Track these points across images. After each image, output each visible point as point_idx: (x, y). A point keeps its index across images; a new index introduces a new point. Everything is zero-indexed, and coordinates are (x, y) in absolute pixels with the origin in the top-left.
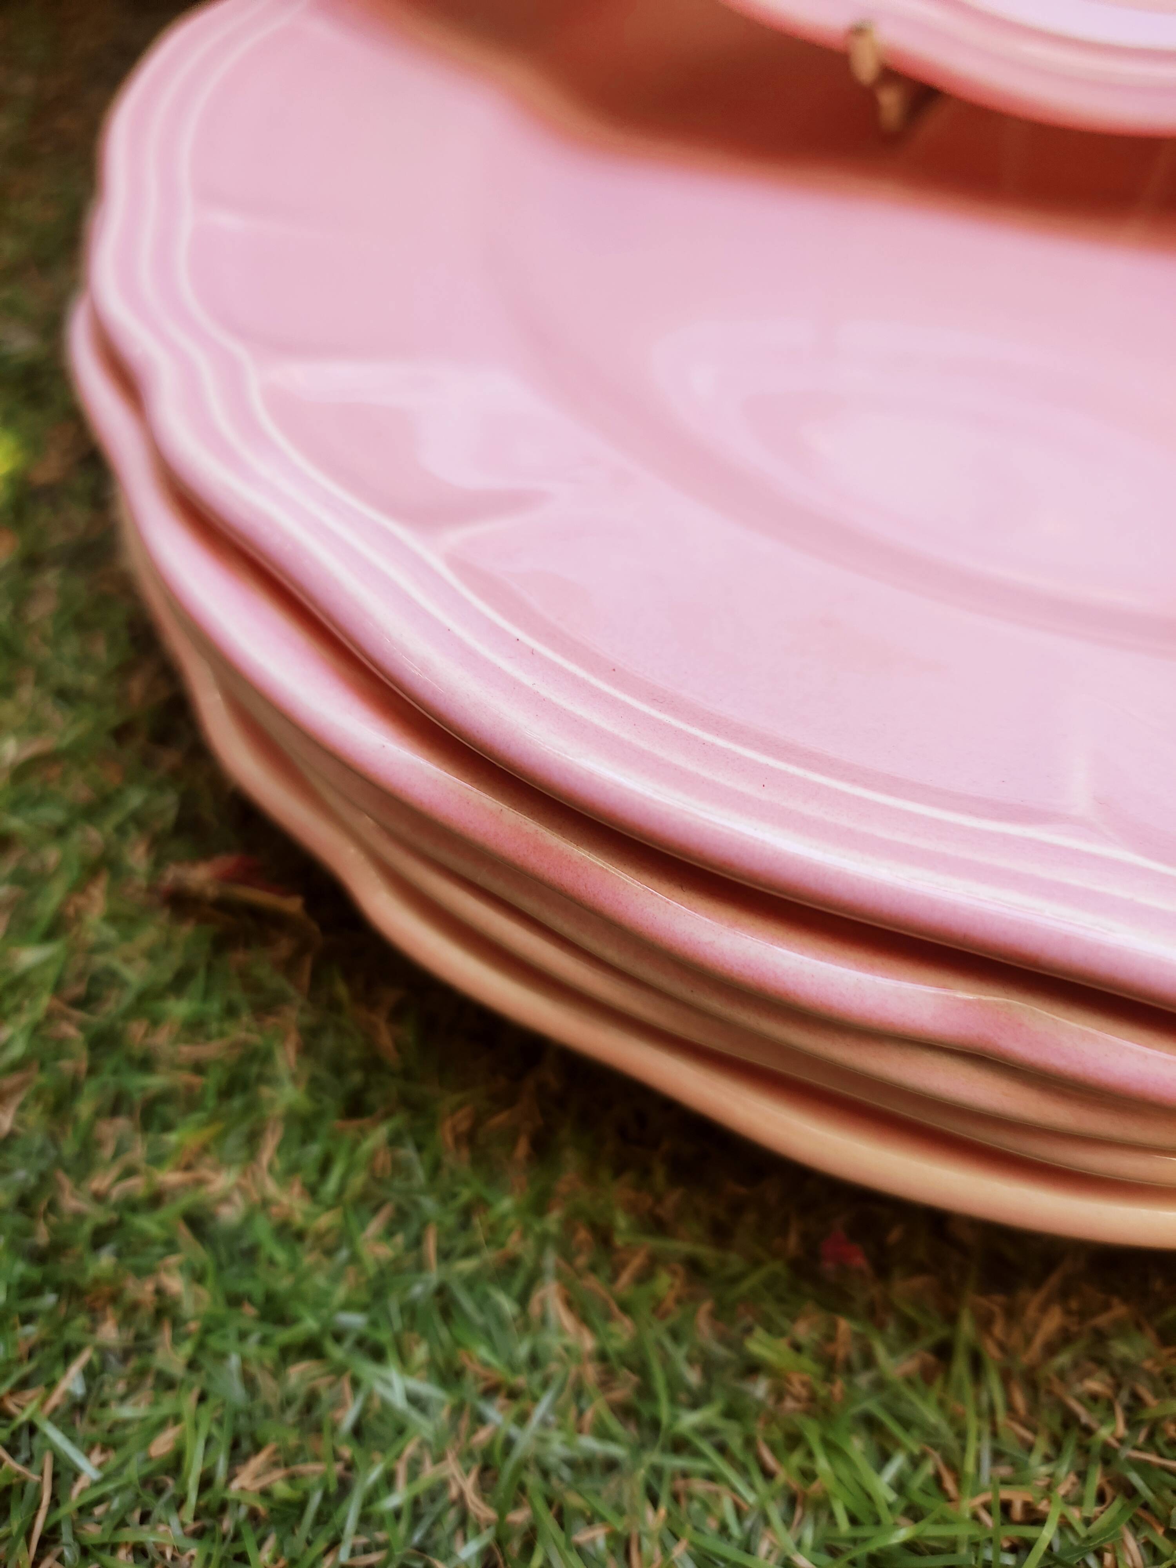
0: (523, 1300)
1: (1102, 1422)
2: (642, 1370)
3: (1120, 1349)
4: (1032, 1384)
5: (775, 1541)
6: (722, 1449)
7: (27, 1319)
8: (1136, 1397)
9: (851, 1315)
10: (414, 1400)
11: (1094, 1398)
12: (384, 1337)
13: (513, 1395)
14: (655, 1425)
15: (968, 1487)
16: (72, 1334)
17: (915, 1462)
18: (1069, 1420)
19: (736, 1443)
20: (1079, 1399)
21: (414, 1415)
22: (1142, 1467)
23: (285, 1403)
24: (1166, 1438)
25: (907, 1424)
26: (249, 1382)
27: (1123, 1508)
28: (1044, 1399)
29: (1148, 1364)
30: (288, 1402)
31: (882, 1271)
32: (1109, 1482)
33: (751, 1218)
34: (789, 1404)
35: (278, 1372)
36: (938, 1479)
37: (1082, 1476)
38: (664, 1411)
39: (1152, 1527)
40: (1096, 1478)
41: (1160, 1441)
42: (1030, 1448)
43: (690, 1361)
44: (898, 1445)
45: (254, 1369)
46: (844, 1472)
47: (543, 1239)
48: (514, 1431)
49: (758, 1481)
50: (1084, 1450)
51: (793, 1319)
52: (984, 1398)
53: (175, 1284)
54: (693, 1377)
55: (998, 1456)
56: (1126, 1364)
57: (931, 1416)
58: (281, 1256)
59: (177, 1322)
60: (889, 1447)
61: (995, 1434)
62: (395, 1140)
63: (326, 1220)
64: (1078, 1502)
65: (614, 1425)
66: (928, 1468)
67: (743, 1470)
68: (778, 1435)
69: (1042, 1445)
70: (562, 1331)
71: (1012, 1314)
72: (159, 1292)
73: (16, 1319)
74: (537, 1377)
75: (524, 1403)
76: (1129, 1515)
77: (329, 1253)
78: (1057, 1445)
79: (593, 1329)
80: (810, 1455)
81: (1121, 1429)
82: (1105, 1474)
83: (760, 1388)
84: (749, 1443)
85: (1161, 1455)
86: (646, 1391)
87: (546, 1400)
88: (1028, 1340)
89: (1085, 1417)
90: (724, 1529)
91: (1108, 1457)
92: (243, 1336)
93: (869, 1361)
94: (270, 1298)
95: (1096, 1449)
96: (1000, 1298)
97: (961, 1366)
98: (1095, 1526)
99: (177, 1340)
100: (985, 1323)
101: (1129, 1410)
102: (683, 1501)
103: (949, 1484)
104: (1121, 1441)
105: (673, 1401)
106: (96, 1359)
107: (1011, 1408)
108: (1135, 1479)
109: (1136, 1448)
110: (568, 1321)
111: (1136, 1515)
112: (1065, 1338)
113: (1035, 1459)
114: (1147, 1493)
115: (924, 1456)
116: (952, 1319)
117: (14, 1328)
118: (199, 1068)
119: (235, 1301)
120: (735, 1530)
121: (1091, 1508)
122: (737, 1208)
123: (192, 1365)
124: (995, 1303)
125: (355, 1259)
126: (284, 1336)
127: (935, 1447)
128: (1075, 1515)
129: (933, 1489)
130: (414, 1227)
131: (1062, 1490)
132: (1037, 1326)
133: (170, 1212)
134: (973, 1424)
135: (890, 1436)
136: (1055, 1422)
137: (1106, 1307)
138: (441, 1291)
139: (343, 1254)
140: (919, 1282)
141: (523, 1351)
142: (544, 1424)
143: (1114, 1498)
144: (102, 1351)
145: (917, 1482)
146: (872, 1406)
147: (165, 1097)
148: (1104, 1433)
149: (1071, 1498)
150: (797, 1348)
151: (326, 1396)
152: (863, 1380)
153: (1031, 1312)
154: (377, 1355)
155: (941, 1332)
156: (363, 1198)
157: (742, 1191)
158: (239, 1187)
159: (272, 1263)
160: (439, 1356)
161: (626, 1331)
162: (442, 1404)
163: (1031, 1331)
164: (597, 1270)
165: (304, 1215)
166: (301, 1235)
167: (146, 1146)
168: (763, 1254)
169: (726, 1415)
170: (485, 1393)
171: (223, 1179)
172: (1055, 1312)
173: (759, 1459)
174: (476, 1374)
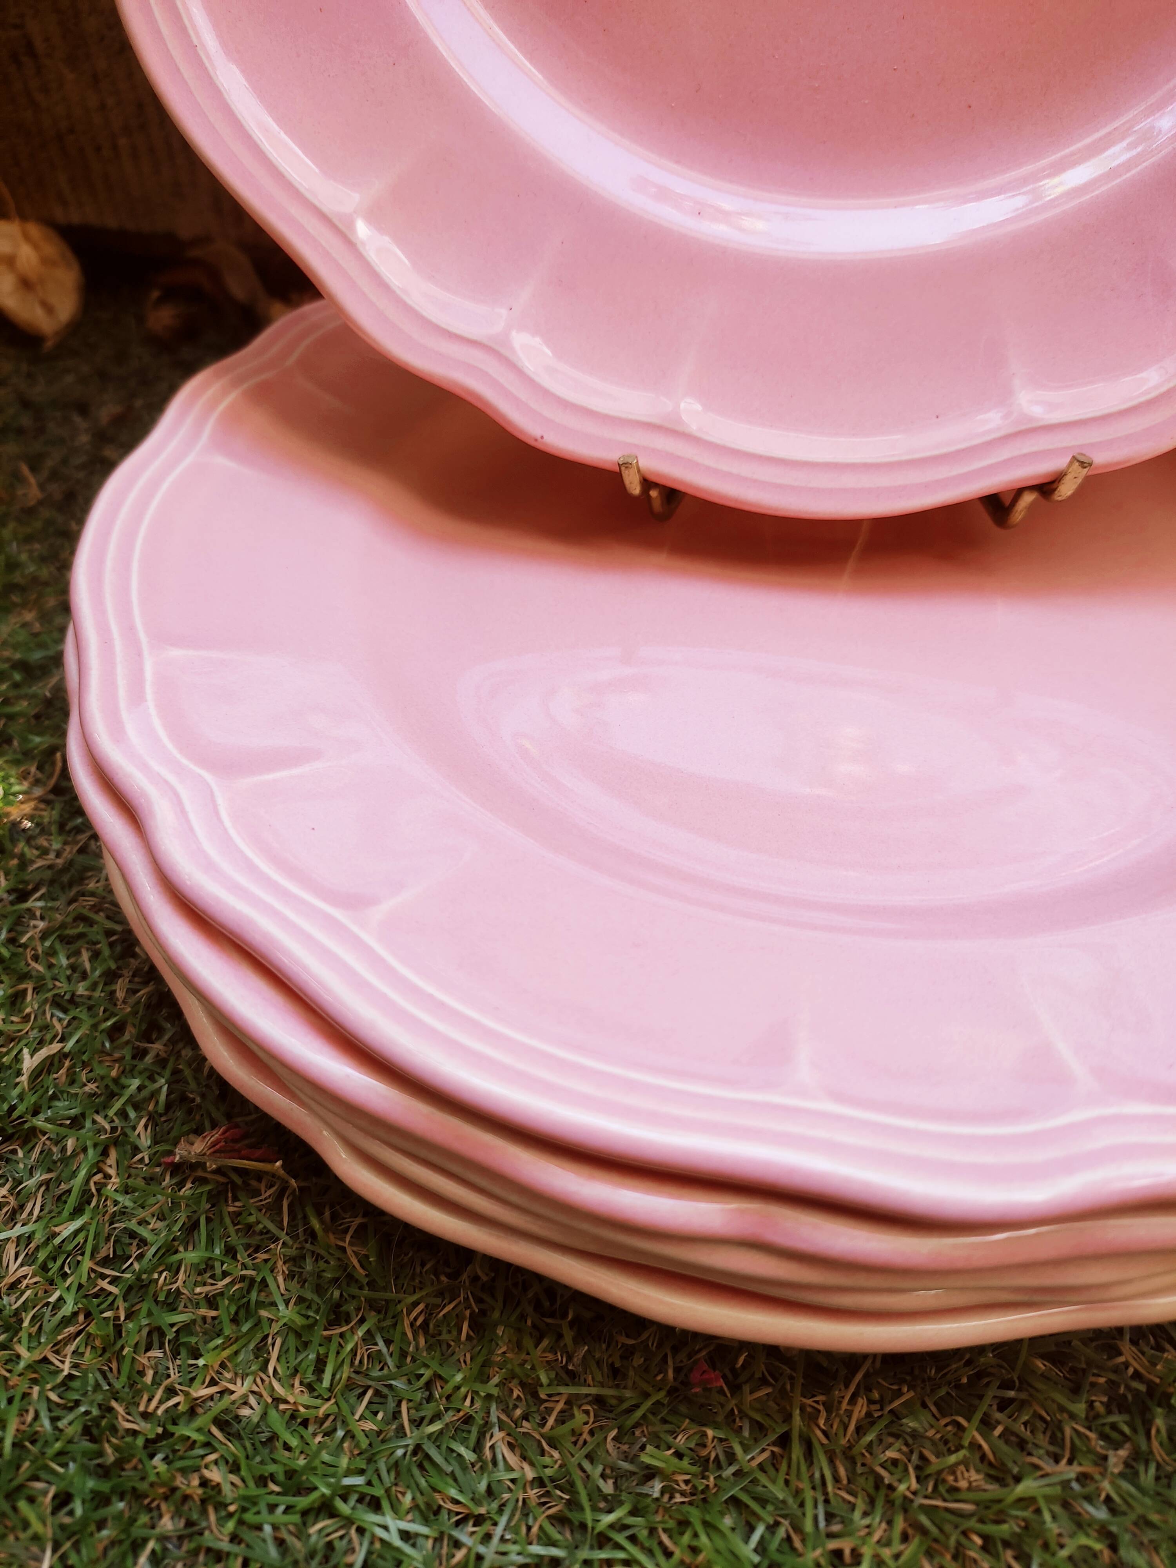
0: (478, 1448)
1: (900, 1481)
2: (570, 1487)
3: (910, 1423)
4: (851, 1460)
6: (633, 1539)
7: (101, 1525)
8: (922, 1457)
9: (716, 1426)
10: (405, 1536)
11: (895, 1462)
12: (378, 1492)
13: (479, 1520)
14: (583, 1526)
15: (810, 1544)
16: (137, 1531)
17: (772, 1528)
18: (878, 1481)
19: (643, 1534)
20: (882, 1465)
21: (407, 1548)
22: (929, 1510)
23: (308, 1556)
24: (947, 1486)
25: (763, 1502)
26: (281, 1543)
27: (921, 1543)
28: (859, 1469)
29: (930, 1433)
30: (312, 1555)
31: (736, 1389)
32: (910, 1525)
33: (638, 1360)
34: (678, 1499)
35: (301, 1533)
36: (789, 1539)
37: (890, 1523)
38: (588, 1516)
39: (942, 1555)
40: (900, 1523)
41: (942, 1489)
42: (853, 1507)
43: (603, 1476)
44: (759, 1518)
45: (284, 1535)
46: (720, 1543)
47: (488, 1399)
48: (482, 1549)
49: (661, 1559)
50: (890, 1503)
51: (674, 1433)
52: (817, 1475)
53: (215, 1475)
54: (608, 1487)
55: (830, 1517)
56: (914, 1435)
57: (780, 1493)
58: (294, 1442)
59: (221, 1506)
60: (752, 1520)
61: (827, 1501)
62: (369, 1338)
63: (325, 1408)
64: (888, 1544)
65: (555, 1534)
66: (781, 1533)
67: (650, 1552)
68: (671, 1524)
69: (861, 1504)
70: (509, 1468)
71: (831, 1408)
72: (205, 1483)
73: (93, 1528)
74: (495, 1505)
75: (486, 1527)
76: (924, 1548)
77: (329, 1433)
78: (872, 1502)
79: (532, 1464)
80: (696, 1535)
81: (914, 1485)
82: (905, 1520)
83: (656, 1488)
84: (652, 1531)
85: (945, 1500)
86: (573, 1504)
87: (503, 1521)
88: (845, 1426)
89: (887, 1478)
91: (906, 1505)
92: (272, 1508)
93: (731, 1458)
94: (291, 1474)
95: (898, 1502)
96: (822, 1398)
97: (797, 1451)
98: (903, 1559)
99: (222, 1522)
100: (811, 1418)
101: (918, 1468)
103: (797, 1544)
104: (914, 1493)
105: (595, 1509)
106: (158, 1548)
107: (836, 1479)
108: (924, 1520)
109: (926, 1497)
110: (513, 1459)
111: (930, 1547)
112: (869, 1421)
113: (857, 1515)
114: (934, 1530)
115: (777, 1524)
116: (788, 1418)
117: (92, 1534)
118: (212, 1302)
119: (262, 1481)
121: (897, 1547)
122: (628, 1353)
123: (234, 1538)
125: (350, 1435)
126: (303, 1502)
127: (785, 1516)
128: (886, 1553)
129: (786, 1547)
130: (391, 1404)
131: (876, 1537)
132: (849, 1414)
133: (203, 1420)
134: (809, 1495)
135: (754, 1514)
136: (870, 1486)
137: (899, 1394)
138: (418, 1449)
139: (340, 1433)
140: (763, 1394)
141: (482, 1486)
142: (502, 1539)
143: (914, 1537)
144: (163, 1539)
145: (774, 1544)
146: (735, 1491)
147: (187, 1328)
148: (902, 1488)
149: (884, 1541)
150: (679, 1455)
151: (340, 1545)
152: (729, 1472)
153: (845, 1402)
154: (375, 1505)
155: (781, 1430)
156: (350, 1386)
158: (253, 1392)
159: (287, 1447)
160: (420, 1500)
161: (556, 1462)
162: (427, 1537)
163: (846, 1420)
164: (530, 1418)
165: (307, 1407)
166: (305, 1423)
167: (176, 1371)
168: (650, 1389)
169: (633, 1513)
170: (458, 1524)
171: (240, 1389)
172: (862, 1402)
173: (661, 1543)
174: (450, 1511)
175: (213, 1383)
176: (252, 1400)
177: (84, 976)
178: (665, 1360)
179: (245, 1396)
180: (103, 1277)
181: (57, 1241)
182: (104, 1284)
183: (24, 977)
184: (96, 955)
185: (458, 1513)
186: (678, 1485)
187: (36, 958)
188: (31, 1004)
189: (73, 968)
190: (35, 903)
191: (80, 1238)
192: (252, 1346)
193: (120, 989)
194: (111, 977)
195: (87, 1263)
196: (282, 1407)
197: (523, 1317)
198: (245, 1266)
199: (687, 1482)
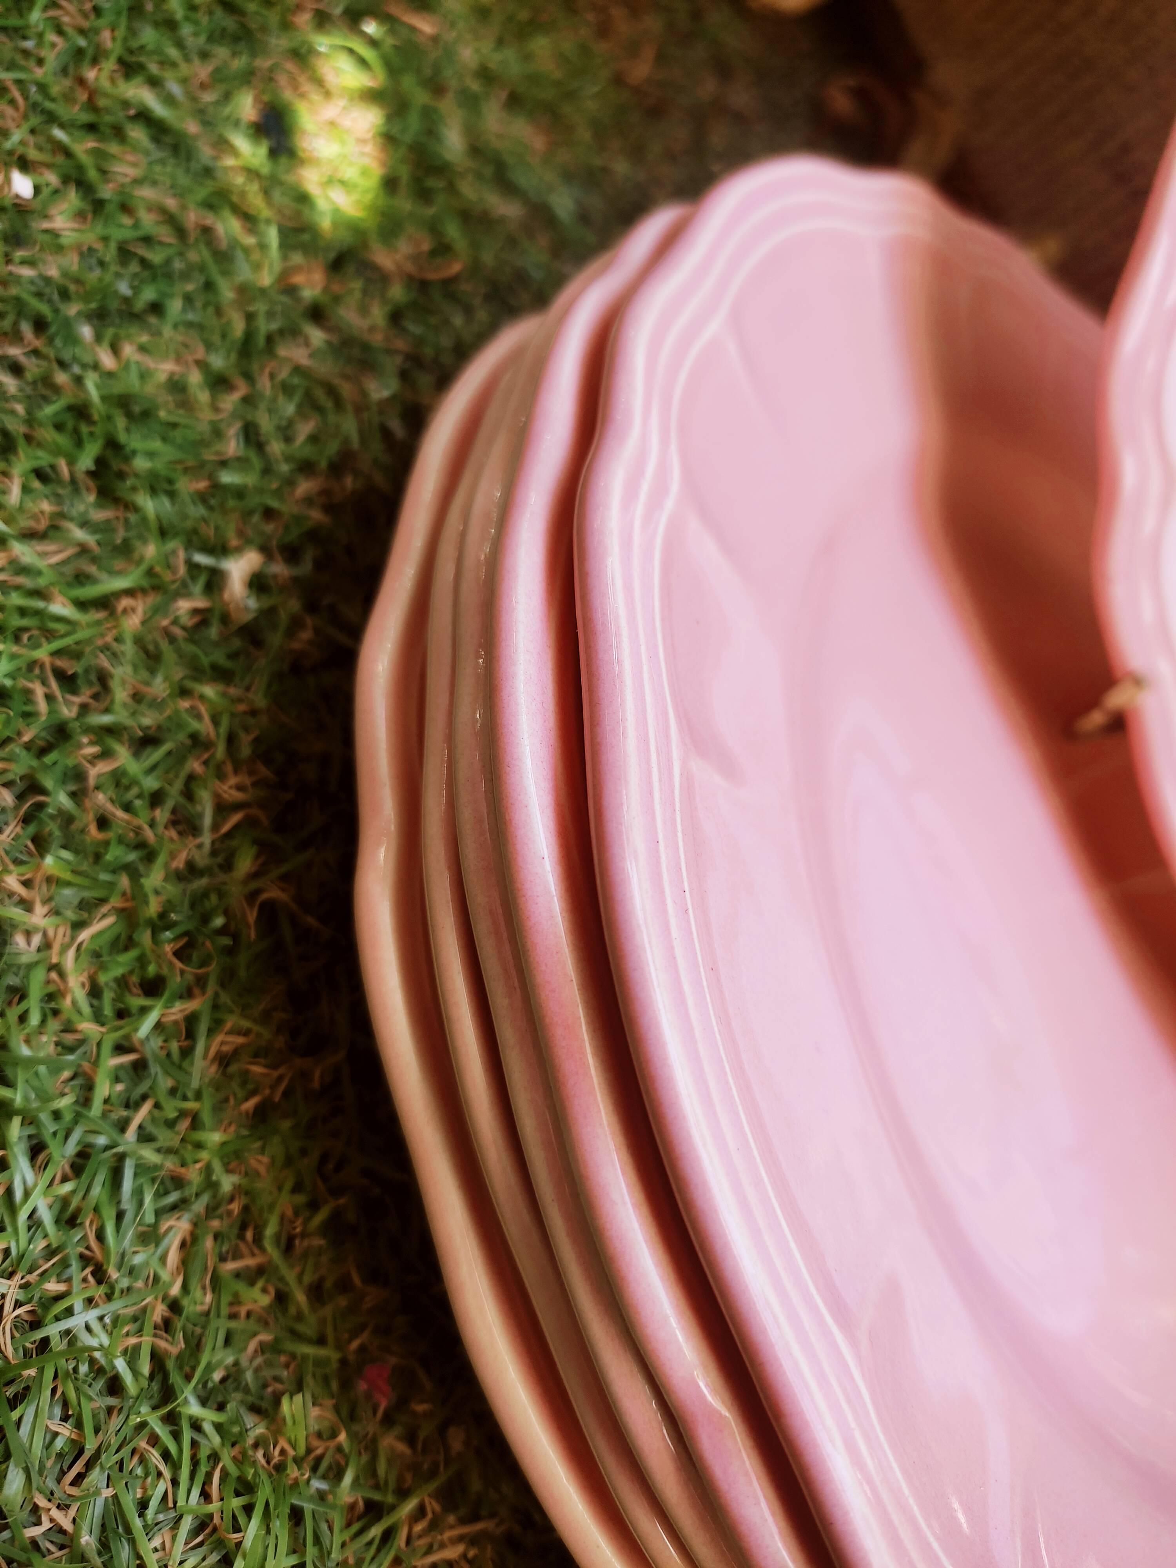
0: (161, 1214)
5: (168, 1545)
6: (195, 1446)
9: (351, 1436)
10: (34, 1218)
13: (99, 1277)
14: (171, 1395)
19: (206, 1451)
21: (23, 1228)
31: (388, 1421)
33: (343, 1301)
47: (210, 1185)
51: (316, 1403)
58: (35, 1016)
65: (144, 1366)
67: (195, 1473)
68: (235, 1474)
70: (163, 1259)
71: (435, 1525)
79: (185, 1280)
80: (248, 1509)
83: (257, 1429)
84: (214, 1458)
88: (429, 1550)
90: (143, 1505)
96: (437, 1507)
97: (377, 1530)
100: (416, 1516)
102: (136, 1459)
110: (173, 1257)
116: (403, 1494)
120: (150, 1513)
122: (342, 1287)
124: (433, 1506)
130: (141, 1091)
132: (442, 1546)
138: (121, 1157)
140: (402, 1448)
142: (101, 1319)
146: (308, 1507)
152: (317, 1484)
153: (448, 1535)
157: (357, 1280)
158: (45, 934)
159: (23, 1018)
160: (75, 1203)
161: (202, 1303)
162: (46, 1236)
163: (435, 1547)
164: (219, 1241)
165: (74, 1003)
166: (56, 1012)
167: (12, 836)
168: (330, 1338)
169: (218, 1427)
170: (82, 1256)
171: (39, 917)
172: (460, 1548)
173: (209, 1476)
174: (85, 1237)
175: (27, 884)
176: (37, 940)
177: (288, 439)
178: (362, 1327)
179: (36, 929)
180: (44, 683)
181: (40, 604)
182: (39, 691)
183: (248, 377)
184: (313, 439)
185: (88, 1248)
186: (274, 1447)
187: (272, 376)
188: (230, 401)
189: (290, 423)
190: (317, 336)
191: (61, 628)
192: (87, 894)
193: (305, 487)
194: (306, 467)
195: (42, 653)
196: (54, 975)
197: (304, 1152)
198: (152, 824)
199: (283, 1452)
